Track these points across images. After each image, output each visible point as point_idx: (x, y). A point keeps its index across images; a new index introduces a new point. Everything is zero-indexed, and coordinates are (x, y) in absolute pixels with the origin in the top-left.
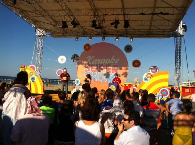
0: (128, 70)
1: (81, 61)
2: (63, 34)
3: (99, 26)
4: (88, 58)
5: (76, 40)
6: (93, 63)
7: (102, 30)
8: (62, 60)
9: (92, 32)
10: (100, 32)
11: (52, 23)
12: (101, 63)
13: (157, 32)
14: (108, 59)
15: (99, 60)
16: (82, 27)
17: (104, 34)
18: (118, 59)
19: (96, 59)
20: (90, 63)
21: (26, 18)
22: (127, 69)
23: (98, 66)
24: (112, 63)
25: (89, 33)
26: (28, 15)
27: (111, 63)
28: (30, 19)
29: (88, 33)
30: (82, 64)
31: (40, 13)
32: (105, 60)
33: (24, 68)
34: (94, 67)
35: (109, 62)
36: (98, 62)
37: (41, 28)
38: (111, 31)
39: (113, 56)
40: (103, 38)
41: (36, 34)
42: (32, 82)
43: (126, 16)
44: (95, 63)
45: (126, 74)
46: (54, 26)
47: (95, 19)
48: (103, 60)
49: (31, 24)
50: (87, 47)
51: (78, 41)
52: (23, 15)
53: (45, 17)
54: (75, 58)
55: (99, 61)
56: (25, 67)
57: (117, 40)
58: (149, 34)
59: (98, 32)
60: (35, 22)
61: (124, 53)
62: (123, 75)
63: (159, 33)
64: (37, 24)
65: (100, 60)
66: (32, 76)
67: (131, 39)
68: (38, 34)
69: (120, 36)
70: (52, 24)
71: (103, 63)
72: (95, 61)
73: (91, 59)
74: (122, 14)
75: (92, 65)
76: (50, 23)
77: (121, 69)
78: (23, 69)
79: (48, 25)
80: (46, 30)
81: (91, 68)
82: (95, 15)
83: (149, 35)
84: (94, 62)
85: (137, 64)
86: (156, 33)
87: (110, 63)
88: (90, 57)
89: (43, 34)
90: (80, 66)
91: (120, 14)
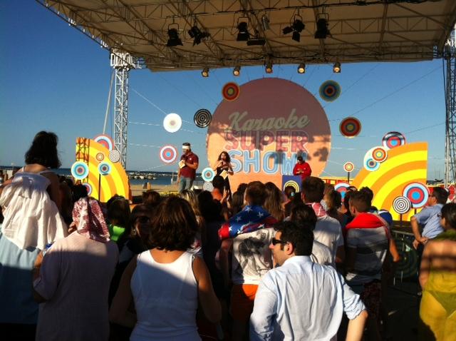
0: (330, 144)
1: (215, 124)
2: (174, 61)
3: (257, 37)
4: (234, 117)
5: (205, 74)
6: (244, 129)
7: (264, 49)
8: (173, 123)
9: (241, 54)
10: (260, 54)
11: (147, 36)
12: (265, 128)
13: (400, 47)
14: (281, 119)
15: (259, 121)
16: (216, 43)
17: (271, 58)
18: (306, 117)
19: (252, 118)
20: (238, 129)
21: (84, 26)
22: (326, 140)
23: (258, 135)
24: (291, 127)
25: (235, 56)
26: (88, 20)
27: (288, 128)
28: (94, 28)
29: (231, 57)
30: (218, 131)
31: (116, 12)
32: (272, 120)
33: (85, 144)
34: (247, 138)
35: (282, 124)
36: (257, 125)
37: (122, 50)
38: (287, 49)
39: (294, 110)
40: (267, 68)
41: (112, 65)
42: (102, 176)
43: (320, 9)
44: (249, 129)
45: (323, 154)
46: (152, 43)
47: (246, 20)
48: (269, 122)
49: (97, 40)
50: (230, 91)
51: (208, 76)
52: (79, 18)
53: (128, 23)
54: (202, 117)
55: (260, 124)
56: (87, 142)
57: (302, 70)
58: (381, 52)
59: (255, 53)
60: (106, 35)
61: (318, 103)
62: (316, 154)
63: (403, 50)
64: (112, 40)
65: (262, 120)
66: (103, 162)
67: (335, 66)
68: (116, 65)
69: (309, 61)
70: (145, 39)
71: (270, 127)
72: (249, 124)
73: (239, 120)
74: (311, 4)
75: (243, 134)
76: (141, 37)
77: (311, 141)
78: (82, 145)
79: (137, 40)
80: (133, 53)
81: (241, 141)
82: (244, 11)
83: (380, 55)
84: (247, 127)
85: (351, 127)
86: (397, 50)
87: (286, 127)
88: (237, 114)
89: (126, 65)
90: (215, 136)
91: (305, 6)
